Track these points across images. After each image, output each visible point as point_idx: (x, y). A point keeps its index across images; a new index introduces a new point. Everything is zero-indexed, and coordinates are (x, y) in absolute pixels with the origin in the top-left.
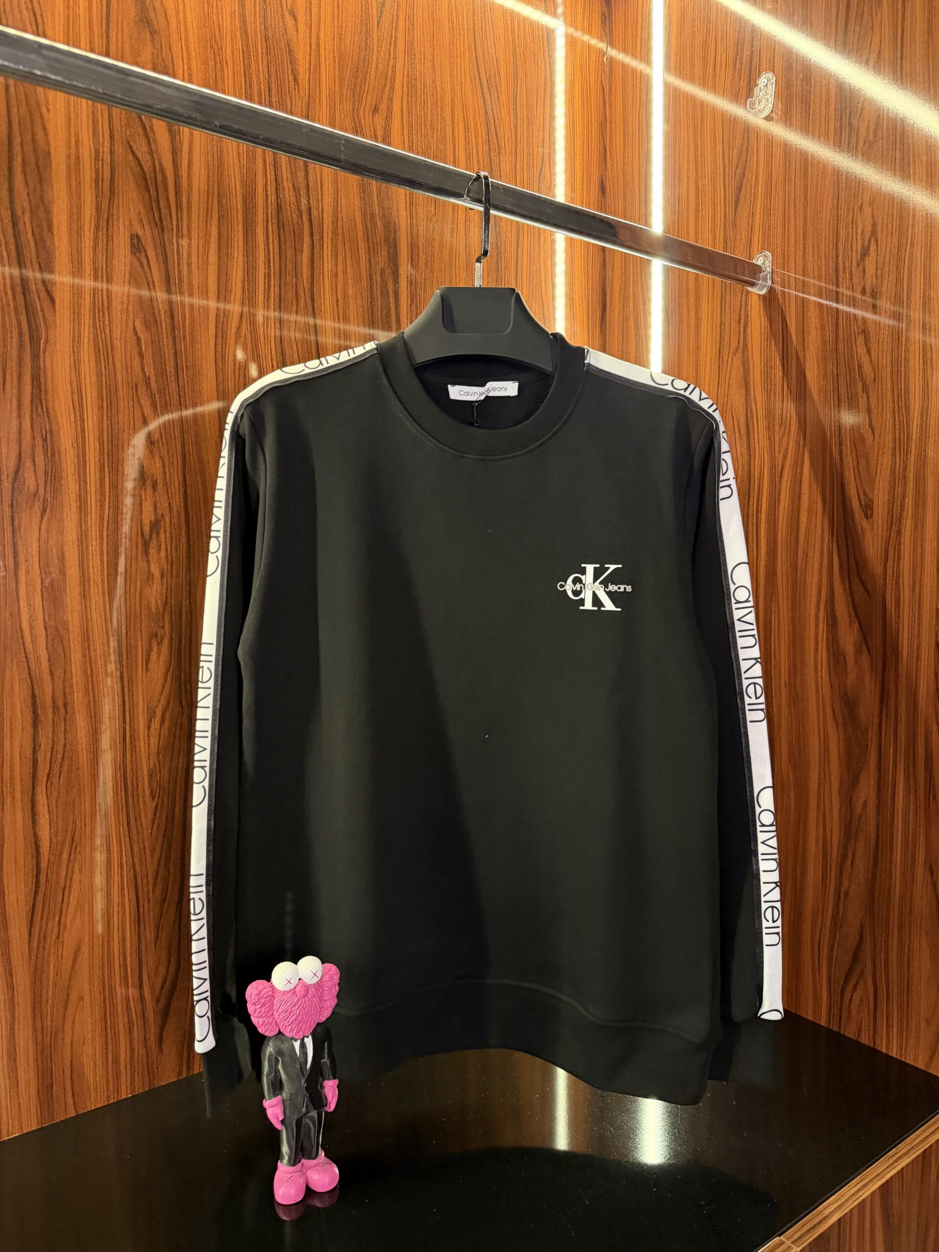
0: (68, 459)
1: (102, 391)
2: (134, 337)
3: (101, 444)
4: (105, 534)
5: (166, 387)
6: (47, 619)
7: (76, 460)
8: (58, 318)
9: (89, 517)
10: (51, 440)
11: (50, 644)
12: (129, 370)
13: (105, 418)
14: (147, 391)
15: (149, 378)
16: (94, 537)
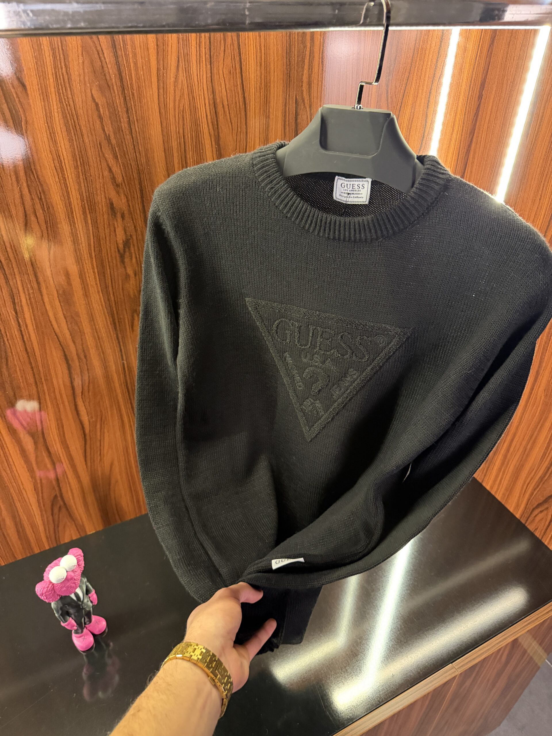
0: (59, 209)
1: (75, 154)
2: (93, 104)
3: (81, 195)
4: (93, 255)
5: (123, 140)
6: (65, 313)
7: (65, 209)
8: (31, 101)
9: (81, 246)
10: (45, 198)
11: (70, 326)
12: (93, 133)
13: (81, 174)
14: (109, 146)
15: (109, 135)
16: (86, 258)
